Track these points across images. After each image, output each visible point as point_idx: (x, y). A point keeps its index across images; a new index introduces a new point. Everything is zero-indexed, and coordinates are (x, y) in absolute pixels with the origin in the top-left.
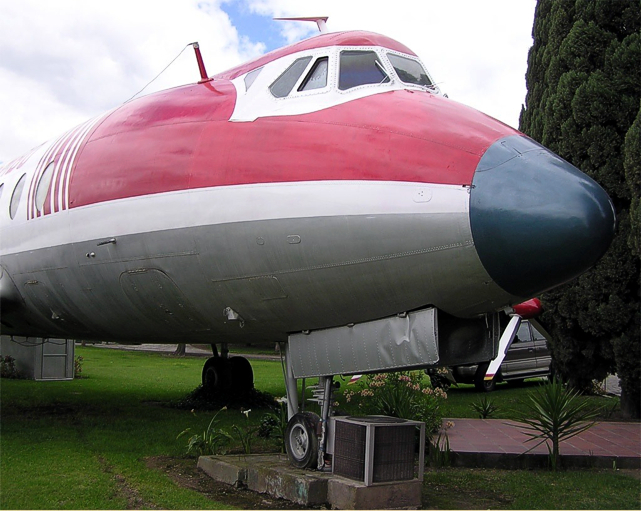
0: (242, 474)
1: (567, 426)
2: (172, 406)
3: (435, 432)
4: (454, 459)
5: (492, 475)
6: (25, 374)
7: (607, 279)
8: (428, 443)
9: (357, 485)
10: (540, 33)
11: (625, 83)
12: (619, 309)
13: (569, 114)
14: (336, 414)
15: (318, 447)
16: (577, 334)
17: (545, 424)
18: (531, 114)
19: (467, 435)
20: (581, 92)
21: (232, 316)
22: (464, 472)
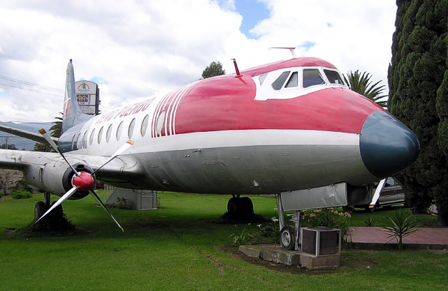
0: (260, 253)
1: (406, 230)
2: (213, 222)
3: (345, 233)
4: (354, 246)
5: (372, 252)
6: (132, 207)
7: (430, 158)
8: (342, 239)
9: (313, 256)
10: (399, 24)
11: (440, 59)
12: (436, 173)
13: (412, 75)
14: (302, 226)
15: (295, 241)
16: (415, 185)
17: (395, 230)
18: (394, 69)
19: (361, 235)
20: (418, 64)
21: (256, 184)
22: (358, 252)
